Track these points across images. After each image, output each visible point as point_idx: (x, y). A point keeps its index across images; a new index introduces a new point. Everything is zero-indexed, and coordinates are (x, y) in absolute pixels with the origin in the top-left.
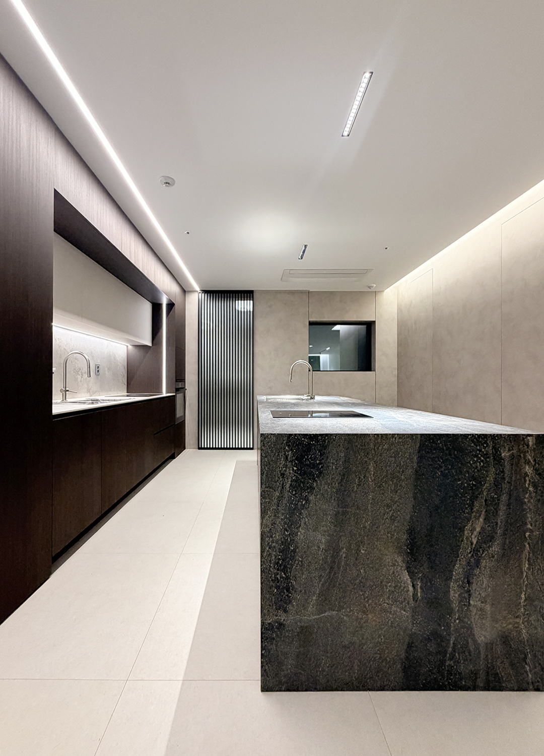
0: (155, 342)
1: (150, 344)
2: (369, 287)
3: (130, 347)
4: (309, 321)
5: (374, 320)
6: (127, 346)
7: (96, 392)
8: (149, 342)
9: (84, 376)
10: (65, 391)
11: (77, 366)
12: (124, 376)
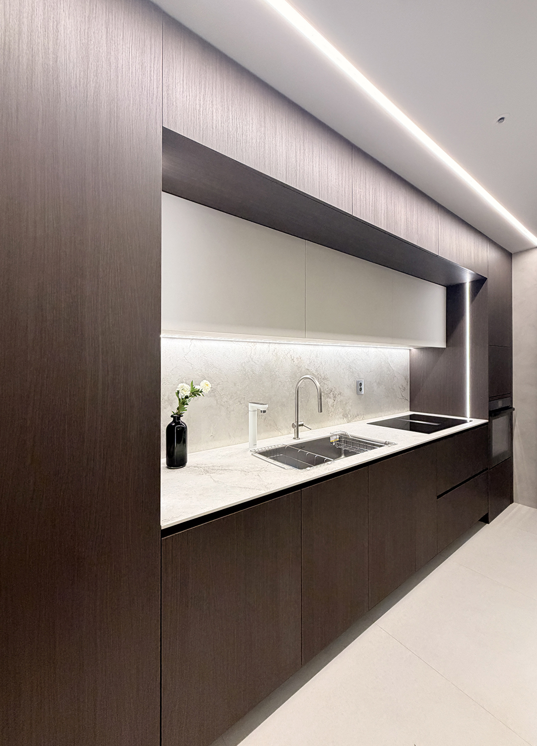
0: (451, 341)
1: (443, 345)
3: (414, 350)
6: (410, 350)
7: (358, 415)
8: (439, 342)
9: (339, 398)
10: (297, 426)
11: (326, 387)
12: (404, 389)
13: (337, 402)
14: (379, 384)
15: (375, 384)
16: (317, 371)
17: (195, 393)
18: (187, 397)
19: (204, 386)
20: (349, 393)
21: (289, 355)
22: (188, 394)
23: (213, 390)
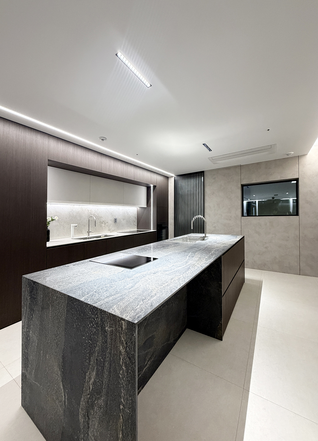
0: (148, 206)
1: (146, 207)
2: (288, 155)
4: (241, 184)
5: (298, 177)
6: (137, 208)
7: (114, 230)
8: (144, 205)
9: (107, 224)
10: (89, 232)
11: (101, 220)
12: (135, 222)
13: (106, 225)
14: (124, 219)
15: (122, 220)
16: (98, 215)
17: (52, 220)
18: (50, 221)
19: (56, 218)
20: (111, 222)
21: (87, 209)
22: (50, 220)
23: (58, 220)
